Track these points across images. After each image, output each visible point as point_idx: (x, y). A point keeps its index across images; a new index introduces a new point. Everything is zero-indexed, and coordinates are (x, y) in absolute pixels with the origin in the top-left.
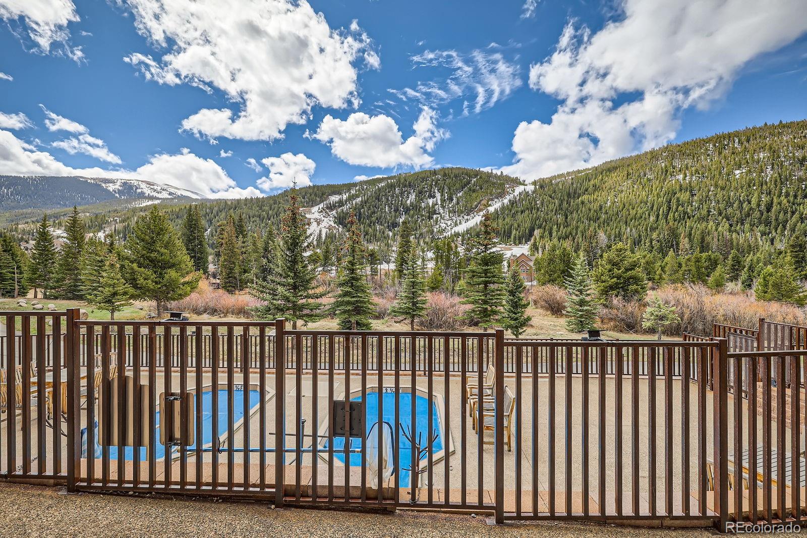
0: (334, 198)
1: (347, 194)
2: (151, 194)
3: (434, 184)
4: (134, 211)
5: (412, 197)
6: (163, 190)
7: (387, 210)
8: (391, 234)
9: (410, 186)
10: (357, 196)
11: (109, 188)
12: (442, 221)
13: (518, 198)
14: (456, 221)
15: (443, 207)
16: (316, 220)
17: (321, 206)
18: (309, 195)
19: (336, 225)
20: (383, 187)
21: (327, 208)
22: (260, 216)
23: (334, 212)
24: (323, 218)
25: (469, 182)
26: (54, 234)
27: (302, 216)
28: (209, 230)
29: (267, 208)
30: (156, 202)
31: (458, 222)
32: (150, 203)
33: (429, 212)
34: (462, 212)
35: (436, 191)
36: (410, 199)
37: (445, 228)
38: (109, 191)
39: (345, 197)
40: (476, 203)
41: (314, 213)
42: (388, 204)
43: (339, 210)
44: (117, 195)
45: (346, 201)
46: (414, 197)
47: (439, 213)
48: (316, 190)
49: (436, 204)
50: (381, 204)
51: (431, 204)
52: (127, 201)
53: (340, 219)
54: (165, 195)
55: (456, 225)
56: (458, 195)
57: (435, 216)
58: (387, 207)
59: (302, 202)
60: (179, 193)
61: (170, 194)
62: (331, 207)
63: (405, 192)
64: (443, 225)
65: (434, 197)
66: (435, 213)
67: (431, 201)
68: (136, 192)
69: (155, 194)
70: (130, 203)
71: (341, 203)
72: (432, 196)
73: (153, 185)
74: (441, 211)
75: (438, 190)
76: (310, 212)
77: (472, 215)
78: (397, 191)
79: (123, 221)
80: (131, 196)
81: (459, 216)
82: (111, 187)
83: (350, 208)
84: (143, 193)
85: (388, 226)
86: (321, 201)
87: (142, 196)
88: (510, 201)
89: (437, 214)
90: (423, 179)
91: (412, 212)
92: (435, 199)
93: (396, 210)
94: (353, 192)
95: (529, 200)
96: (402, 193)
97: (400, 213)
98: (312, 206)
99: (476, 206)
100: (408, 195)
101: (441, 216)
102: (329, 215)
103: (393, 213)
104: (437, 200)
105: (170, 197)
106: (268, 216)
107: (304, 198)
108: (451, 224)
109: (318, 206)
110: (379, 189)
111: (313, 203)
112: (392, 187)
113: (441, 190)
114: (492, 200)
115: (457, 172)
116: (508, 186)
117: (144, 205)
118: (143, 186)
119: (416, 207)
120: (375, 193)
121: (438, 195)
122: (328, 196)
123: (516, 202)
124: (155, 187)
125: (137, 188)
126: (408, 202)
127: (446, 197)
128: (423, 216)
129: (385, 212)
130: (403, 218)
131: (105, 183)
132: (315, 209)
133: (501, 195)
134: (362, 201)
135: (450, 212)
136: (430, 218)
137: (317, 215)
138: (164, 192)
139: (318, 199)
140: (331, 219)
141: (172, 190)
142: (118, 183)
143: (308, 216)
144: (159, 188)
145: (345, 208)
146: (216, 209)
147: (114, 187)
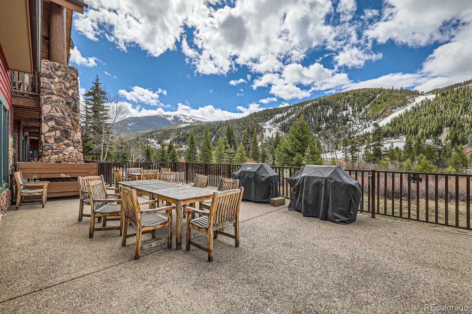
0: (279, 116)
1: (286, 113)
2: (185, 121)
3: (346, 101)
4: (180, 129)
5: (330, 111)
6: (190, 118)
7: (313, 121)
8: (317, 135)
9: (328, 104)
10: (293, 113)
11: (169, 120)
12: (354, 125)
13: (420, 105)
14: (365, 125)
15: (355, 116)
16: (269, 129)
17: (271, 120)
18: (264, 115)
19: (280, 131)
20: (309, 107)
21: (275, 122)
22: (238, 129)
23: (279, 124)
24: (273, 128)
25: (374, 98)
26: (151, 141)
27: (261, 127)
28: (214, 137)
29: (242, 124)
30: (188, 124)
31: (367, 125)
32: (185, 125)
33: (344, 120)
34: (370, 119)
35: (348, 106)
36: (329, 112)
37: (357, 130)
38: (169, 121)
39: (285, 115)
40: (381, 112)
41: (267, 125)
42: (314, 117)
43: (282, 122)
44: (172, 122)
45: (286, 117)
46: (331, 111)
47: (352, 120)
48: (268, 112)
49: (349, 115)
50: (309, 117)
51: (345, 115)
52: (176, 125)
53: (283, 127)
54: (191, 121)
55: (365, 127)
56: (366, 107)
57: (348, 123)
58: (313, 119)
59: (260, 119)
60: (197, 119)
61: (193, 120)
62: (277, 121)
63: (325, 108)
64: (355, 128)
65: (347, 110)
66: (348, 120)
67: (345, 113)
68: (179, 120)
69: (187, 121)
70: (177, 126)
71: (283, 118)
72: (345, 109)
73: (186, 116)
74: (353, 119)
75: (350, 105)
76: (265, 125)
77: (379, 120)
78: (319, 108)
79: (177, 135)
80: (177, 122)
81: (367, 121)
82: (170, 119)
83: (289, 121)
84: (182, 121)
85: (315, 130)
86: (271, 119)
87: (181, 122)
88: (413, 108)
89: (350, 121)
90: (338, 99)
91: (331, 121)
92: (348, 111)
93: (320, 120)
94: (290, 111)
95: (432, 106)
96: (323, 109)
97: (322, 122)
98: (266, 121)
99: (382, 114)
100: (327, 110)
101: (353, 122)
102: (276, 126)
103: (317, 122)
104: (349, 112)
105: (193, 122)
106: (243, 128)
107: (261, 117)
108: (361, 127)
109: (269, 121)
110: (307, 108)
111: (267, 120)
112: (315, 106)
113: (352, 105)
114: (395, 108)
115: (364, 92)
116: (408, 97)
117: (183, 126)
118: (182, 117)
119: (333, 117)
120: (304, 110)
121: (350, 109)
122: (274, 115)
123: (418, 108)
124: (187, 117)
125: (179, 119)
126: (328, 114)
127: (356, 109)
128: (339, 123)
129: (312, 122)
130: (325, 125)
131: (167, 117)
132: (268, 123)
133: (404, 104)
134: (296, 116)
135: (360, 119)
136: (344, 124)
137: (269, 126)
138: (191, 119)
139: (269, 117)
140: (277, 128)
141: (194, 118)
142: (172, 117)
143: (264, 127)
144: (188, 118)
145: (285, 121)
146: (217, 126)
147: (171, 119)
